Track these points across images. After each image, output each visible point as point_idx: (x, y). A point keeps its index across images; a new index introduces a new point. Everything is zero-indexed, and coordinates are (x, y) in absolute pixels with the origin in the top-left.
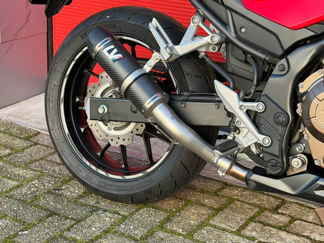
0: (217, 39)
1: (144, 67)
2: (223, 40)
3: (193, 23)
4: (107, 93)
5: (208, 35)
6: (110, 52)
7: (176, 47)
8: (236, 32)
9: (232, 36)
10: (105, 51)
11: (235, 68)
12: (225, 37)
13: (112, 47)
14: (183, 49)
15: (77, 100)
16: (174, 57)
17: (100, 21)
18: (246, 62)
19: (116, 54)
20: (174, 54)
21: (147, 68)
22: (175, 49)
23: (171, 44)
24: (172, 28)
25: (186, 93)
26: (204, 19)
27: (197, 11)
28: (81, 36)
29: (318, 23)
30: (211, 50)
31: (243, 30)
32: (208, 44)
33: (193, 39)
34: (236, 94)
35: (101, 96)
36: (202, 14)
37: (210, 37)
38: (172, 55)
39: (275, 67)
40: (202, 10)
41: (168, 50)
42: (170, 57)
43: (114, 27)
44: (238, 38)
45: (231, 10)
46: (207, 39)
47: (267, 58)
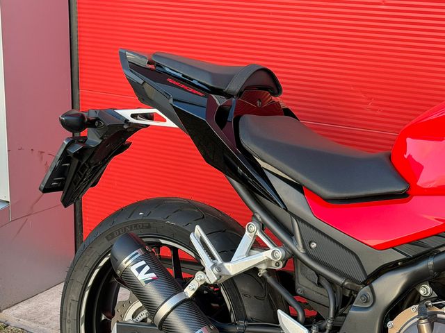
0: (280, 254)
1: (185, 291)
2: (289, 255)
3: (249, 232)
4: (140, 315)
5: (269, 249)
6: (139, 270)
7: (226, 265)
8: (304, 247)
9: (300, 251)
10: (133, 269)
11: (306, 290)
12: (291, 252)
13: (143, 263)
14: (235, 266)
15: (103, 318)
16: (224, 279)
17: (130, 219)
18: (319, 284)
19: (148, 272)
20: (224, 275)
21: (189, 291)
22: (224, 267)
23: (219, 261)
24: (224, 231)
25: (242, 323)
26: (263, 227)
27: (254, 216)
28: (107, 237)
29: (409, 243)
30: (274, 267)
31: (314, 245)
32: (269, 261)
33: (249, 254)
34: (307, 330)
35: (133, 317)
36: (260, 220)
37: (270, 251)
38: (220, 277)
39: (357, 294)
40: (260, 215)
41: (214, 270)
42: (218, 279)
43: (149, 227)
44: (307, 254)
45: (298, 218)
46: (267, 255)
47: (346, 283)
